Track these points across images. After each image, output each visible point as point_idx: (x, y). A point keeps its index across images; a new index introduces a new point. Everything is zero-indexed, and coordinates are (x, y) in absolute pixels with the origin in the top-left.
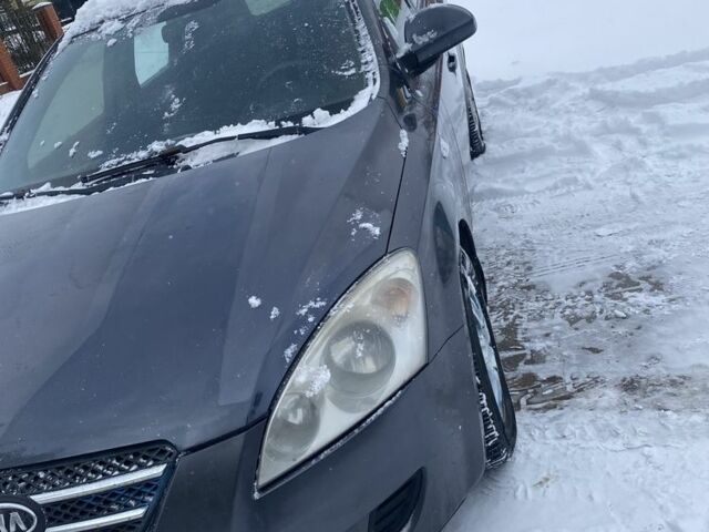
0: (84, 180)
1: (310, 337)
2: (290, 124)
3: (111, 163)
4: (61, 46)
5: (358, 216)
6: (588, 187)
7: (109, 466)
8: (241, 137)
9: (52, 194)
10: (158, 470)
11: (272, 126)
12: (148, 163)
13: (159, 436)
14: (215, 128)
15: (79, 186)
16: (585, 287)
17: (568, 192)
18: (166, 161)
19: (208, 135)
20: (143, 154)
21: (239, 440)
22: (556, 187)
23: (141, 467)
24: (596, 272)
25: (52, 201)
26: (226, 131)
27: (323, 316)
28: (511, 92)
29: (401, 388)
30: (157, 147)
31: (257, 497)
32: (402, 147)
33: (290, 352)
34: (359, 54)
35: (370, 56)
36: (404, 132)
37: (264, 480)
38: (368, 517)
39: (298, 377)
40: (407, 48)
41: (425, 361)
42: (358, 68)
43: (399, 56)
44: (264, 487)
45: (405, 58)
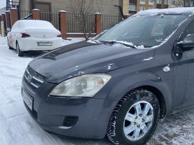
1: (75, 77)
2: (136, 46)
5: (111, 64)
7: (40, 78)
10: (43, 82)
11: (133, 45)
23: (42, 80)
27: (81, 75)
29: (82, 97)
31: (48, 96)
32: (145, 60)
33: (70, 77)
34: (166, 38)
35: (167, 40)
36: (152, 58)
37: (51, 94)
38: (65, 117)
39: (67, 81)
40: (181, 42)
41: (91, 96)
42: (162, 40)
43: (178, 43)
44: (51, 96)
45: (179, 44)
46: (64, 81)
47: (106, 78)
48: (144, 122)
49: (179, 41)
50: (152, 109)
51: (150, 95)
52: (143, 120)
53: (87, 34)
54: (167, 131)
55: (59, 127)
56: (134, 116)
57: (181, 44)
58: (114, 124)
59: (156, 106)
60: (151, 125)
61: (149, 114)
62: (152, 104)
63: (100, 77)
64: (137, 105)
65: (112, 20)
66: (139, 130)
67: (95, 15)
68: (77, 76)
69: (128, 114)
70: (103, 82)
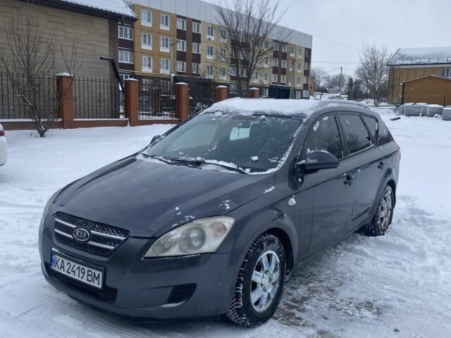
0: (172, 160)
1: (183, 224)
2: (241, 169)
3: (183, 158)
4: (200, 114)
5: (227, 201)
6: (404, 269)
7: (113, 232)
8: (222, 166)
9: (160, 160)
10: (123, 238)
11: (236, 167)
12: (192, 163)
13: (128, 229)
14: (219, 160)
15: (169, 161)
16: (351, 300)
17: (393, 268)
18: (198, 164)
19: (215, 162)
20: (193, 159)
21: (146, 241)
22: (390, 263)
23: (120, 236)
24: (363, 298)
25: (159, 162)
26: (221, 163)
27: (191, 221)
28: (423, 218)
29: (201, 254)
30: (199, 159)
31: (142, 259)
32: (267, 191)
33: (174, 225)
34: (282, 156)
35: (284, 159)
36: (273, 187)
37: (146, 255)
38: (172, 288)
39: (172, 233)
40: (303, 161)
41: (214, 251)
42: (278, 160)
43: (299, 163)
44: (146, 258)
45: (300, 165)
46: (166, 233)
47: (228, 222)
48: (271, 283)
49: (300, 161)
50: (279, 261)
51: (276, 241)
52: (270, 280)
53: (42, 120)
54: (291, 295)
55: (162, 306)
56: (261, 274)
57: (303, 165)
58: (241, 288)
59: (283, 257)
60: (278, 286)
61: (275, 270)
62: (278, 255)
63: (219, 223)
64: (263, 257)
65: (98, 90)
66: (267, 294)
67: (58, 76)
68: (186, 223)
69: (255, 272)
70: (225, 229)
